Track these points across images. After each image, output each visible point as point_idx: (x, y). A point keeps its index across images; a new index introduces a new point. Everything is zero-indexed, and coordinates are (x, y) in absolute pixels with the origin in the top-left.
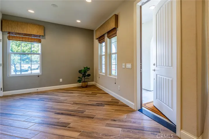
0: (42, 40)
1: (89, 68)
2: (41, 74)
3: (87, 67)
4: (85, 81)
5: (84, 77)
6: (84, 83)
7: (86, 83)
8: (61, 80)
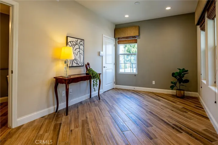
0: (138, 40)
1: (187, 71)
2: (137, 73)
3: (184, 69)
4: (181, 88)
5: (180, 83)
6: (179, 91)
7: (182, 92)
8: (154, 83)
